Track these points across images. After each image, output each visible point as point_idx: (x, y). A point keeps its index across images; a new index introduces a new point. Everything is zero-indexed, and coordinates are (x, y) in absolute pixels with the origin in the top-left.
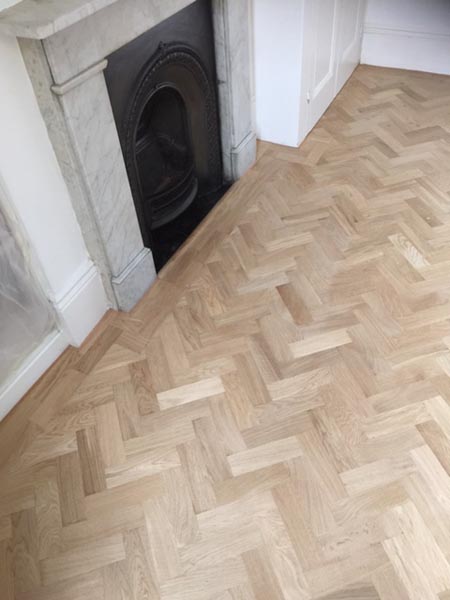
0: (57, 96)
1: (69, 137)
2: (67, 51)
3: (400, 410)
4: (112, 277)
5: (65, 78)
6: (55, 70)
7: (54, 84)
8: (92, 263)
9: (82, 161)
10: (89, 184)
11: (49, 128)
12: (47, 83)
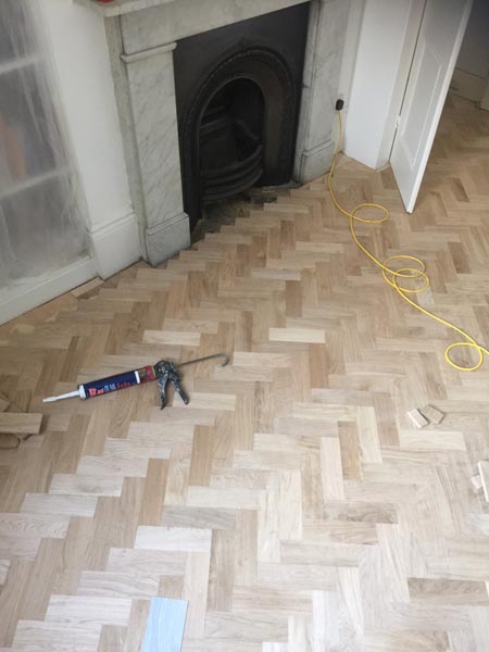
0: (125, 64)
1: (129, 99)
2: (140, 29)
3: (332, 406)
4: (146, 227)
5: (133, 50)
6: (126, 43)
7: (124, 53)
8: (132, 211)
9: (136, 121)
10: (139, 142)
11: (115, 87)
12: (118, 51)
